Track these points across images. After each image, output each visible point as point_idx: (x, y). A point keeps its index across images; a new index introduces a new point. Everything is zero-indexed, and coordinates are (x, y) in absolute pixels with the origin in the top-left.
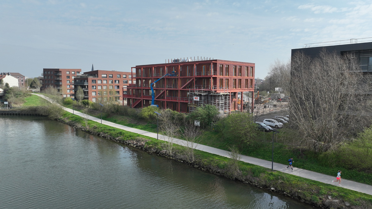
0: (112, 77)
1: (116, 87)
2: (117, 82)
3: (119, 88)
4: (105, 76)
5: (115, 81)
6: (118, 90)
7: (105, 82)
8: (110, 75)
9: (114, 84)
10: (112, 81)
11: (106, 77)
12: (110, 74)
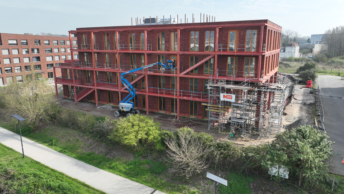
0: (27, 44)
1: (35, 59)
2: (36, 51)
3: (40, 61)
4: (15, 42)
5: (33, 50)
6: (39, 63)
7: (15, 52)
8: (22, 41)
9: (31, 55)
10: (27, 50)
11: (17, 44)
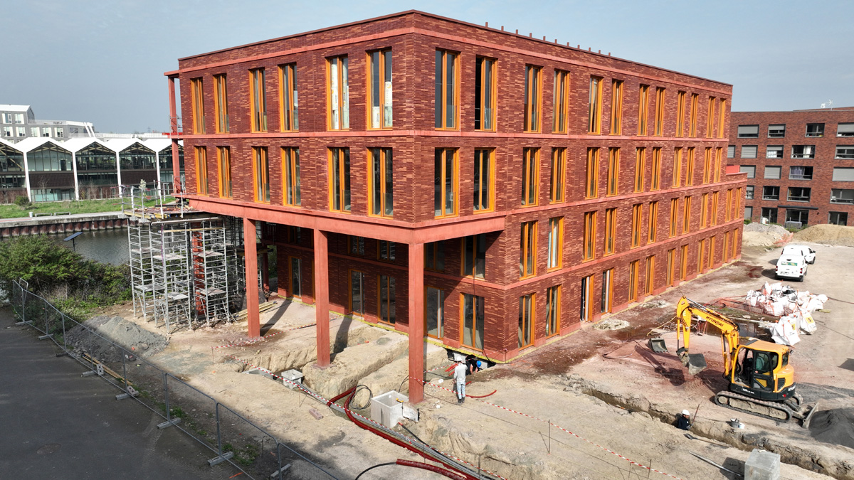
0: (783, 135)
2: (808, 151)
3: (811, 178)
4: (753, 130)
5: (799, 150)
6: (806, 183)
7: (748, 153)
11: (756, 135)
12: (775, 121)
